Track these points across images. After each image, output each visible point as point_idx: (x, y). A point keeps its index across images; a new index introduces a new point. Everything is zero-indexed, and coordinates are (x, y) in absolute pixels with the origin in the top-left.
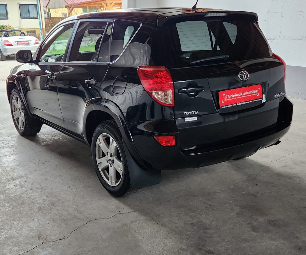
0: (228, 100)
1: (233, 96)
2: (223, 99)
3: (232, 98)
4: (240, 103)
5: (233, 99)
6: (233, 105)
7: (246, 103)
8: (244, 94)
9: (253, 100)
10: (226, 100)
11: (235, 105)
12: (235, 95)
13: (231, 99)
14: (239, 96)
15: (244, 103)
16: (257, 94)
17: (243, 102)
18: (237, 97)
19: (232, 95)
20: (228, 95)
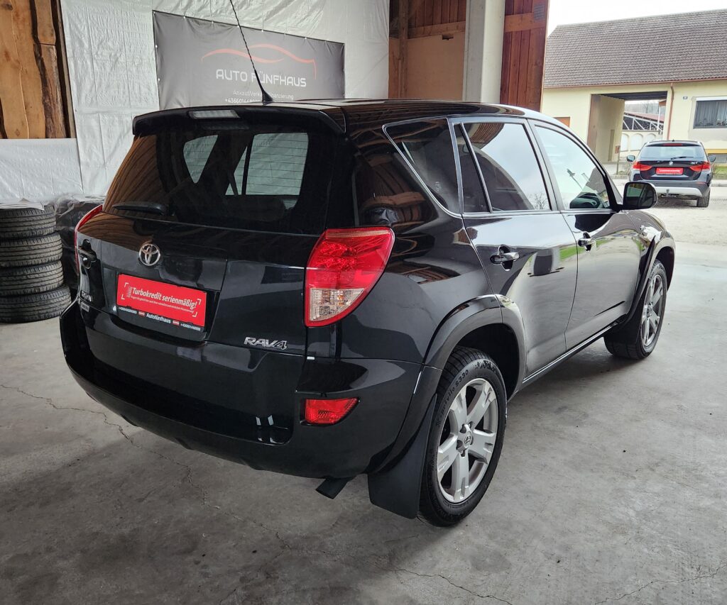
0: (134, 298)
1: (142, 293)
2: (125, 291)
3: (139, 296)
4: (154, 315)
5: (141, 299)
6: (140, 313)
7: (165, 320)
8: (166, 299)
9: (181, 322)
10: (129, 295)
11: (143, 314)
12: (147, 294)
13: (138, 298)
14: (154, 300)
15: (162, 319)
16: (192, 312)
17: (160, 316)
18: (150, 299)
19: (142, 291)
20: (135, 288)
